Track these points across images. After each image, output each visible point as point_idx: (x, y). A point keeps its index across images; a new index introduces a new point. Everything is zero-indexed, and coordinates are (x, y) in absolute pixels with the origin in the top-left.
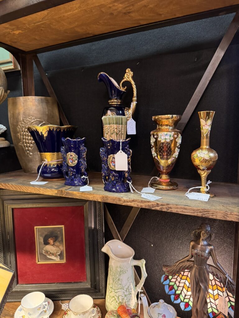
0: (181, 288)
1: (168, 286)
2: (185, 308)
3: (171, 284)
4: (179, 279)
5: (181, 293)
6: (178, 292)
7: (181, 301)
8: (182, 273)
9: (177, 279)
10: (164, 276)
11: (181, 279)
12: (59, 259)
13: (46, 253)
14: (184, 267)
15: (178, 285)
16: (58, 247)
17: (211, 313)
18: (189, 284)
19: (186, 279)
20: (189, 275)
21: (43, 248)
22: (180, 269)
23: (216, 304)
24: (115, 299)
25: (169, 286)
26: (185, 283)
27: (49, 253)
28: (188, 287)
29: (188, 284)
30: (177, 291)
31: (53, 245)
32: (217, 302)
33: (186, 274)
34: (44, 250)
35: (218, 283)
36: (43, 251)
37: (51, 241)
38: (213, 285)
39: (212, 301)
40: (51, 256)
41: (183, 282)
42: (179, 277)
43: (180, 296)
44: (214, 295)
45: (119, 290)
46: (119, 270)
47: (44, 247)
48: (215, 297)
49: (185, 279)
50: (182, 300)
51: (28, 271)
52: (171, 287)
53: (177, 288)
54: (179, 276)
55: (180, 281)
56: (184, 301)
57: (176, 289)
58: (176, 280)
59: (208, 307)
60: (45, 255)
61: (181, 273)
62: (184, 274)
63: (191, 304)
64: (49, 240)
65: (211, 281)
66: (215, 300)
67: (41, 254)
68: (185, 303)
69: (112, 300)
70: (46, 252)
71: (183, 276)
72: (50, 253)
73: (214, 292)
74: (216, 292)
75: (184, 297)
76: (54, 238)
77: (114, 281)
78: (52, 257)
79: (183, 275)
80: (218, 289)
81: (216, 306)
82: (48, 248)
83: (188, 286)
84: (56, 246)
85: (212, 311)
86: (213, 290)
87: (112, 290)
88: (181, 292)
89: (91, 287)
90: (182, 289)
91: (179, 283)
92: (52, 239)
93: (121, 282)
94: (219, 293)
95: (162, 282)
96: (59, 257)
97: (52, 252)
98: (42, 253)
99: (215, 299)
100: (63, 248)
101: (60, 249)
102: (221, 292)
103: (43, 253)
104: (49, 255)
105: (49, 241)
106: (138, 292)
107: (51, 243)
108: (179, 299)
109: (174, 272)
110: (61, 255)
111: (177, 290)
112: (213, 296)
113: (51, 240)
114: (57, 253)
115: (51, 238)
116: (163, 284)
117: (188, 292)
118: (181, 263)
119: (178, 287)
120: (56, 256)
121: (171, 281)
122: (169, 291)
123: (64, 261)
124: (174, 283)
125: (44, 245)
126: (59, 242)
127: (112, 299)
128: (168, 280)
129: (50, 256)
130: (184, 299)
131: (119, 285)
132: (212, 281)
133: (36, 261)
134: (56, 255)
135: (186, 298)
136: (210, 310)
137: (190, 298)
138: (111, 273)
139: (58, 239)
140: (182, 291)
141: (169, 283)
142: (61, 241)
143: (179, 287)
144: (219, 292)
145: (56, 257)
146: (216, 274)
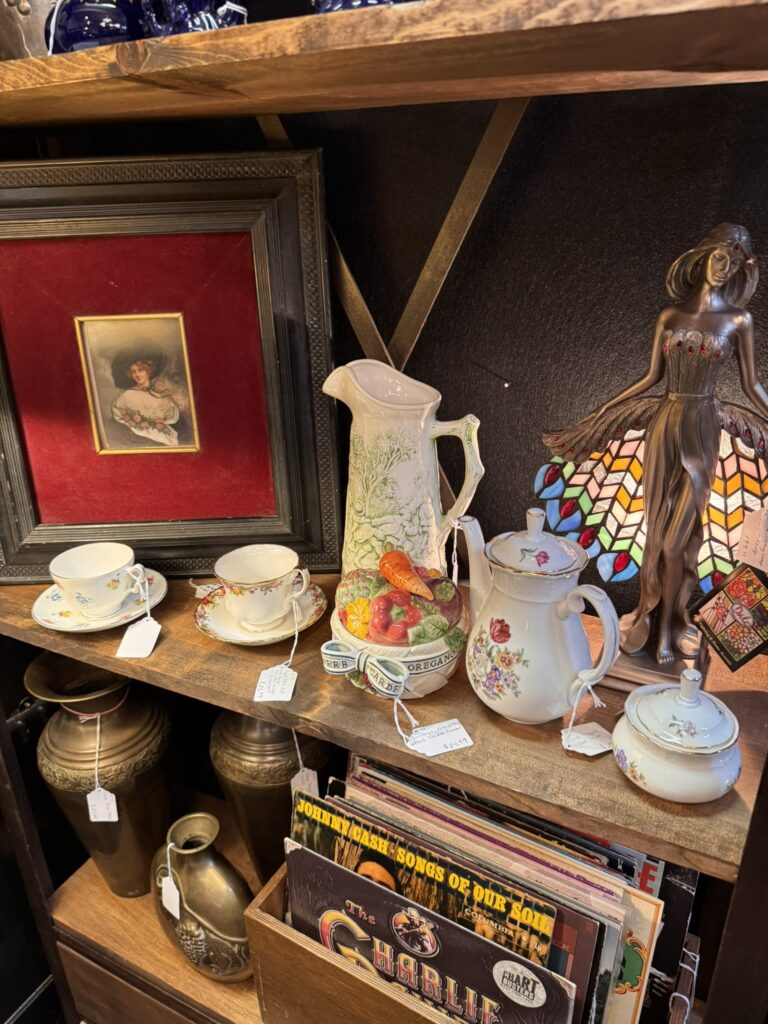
0: (604, 505)
1: (557, 502)
2: (615, 572)
3: (570, 493)
4: (600, 473)
5: (603, 523)
6: (591, 521)
7: (603, 551)
8: (614, 446)
9: (591, 473)
10: (544, 469)
11: (608, 470)
12: (175, 441)
13: (127, 418)
14: (625, 419)
15: (593, 496)
16: (168, 395)
17: (710, 578)
18: (639, 483)
19: (627, 470)
20: (640, 454)
21: (115, 400)
22: (606, 432)
23: (731, 545)
24: (373, 547)
25: (562, 500)
26: (621, 484)
27: (138, 418)
28: (634, 497)
29: (630, 484)
30: (589, 518)
31: (148, 390)
32: (736, 536)
33: (627, 450)
34: (120, 409)
35: (748, 467)
36: (116, 411)
37: (142, 376)
38: (728, 475)
39: (719, 533)
40: (147, 428)
41: (614, 481)
42: (601, 465)
43: (598, 532)
44: (726, 513)
45: (384, 518)
46: (385, 445)
47: (119, 396)
48: (730, 518)
49: (624, 467)
50: (607, 547)
51: (70, 480)
52: (567, 505)
53: (590, 505)
54: (600, 460)
55: (605, 478)
56: (615, 548)
57: (586, 511)
58: (587, 477)
59: (700, 558)
60: (123, 426)
61: (608, 451)
62: (622, 453)
63: (637, 554)
64: (134, 371)
65: (722, 461)
66: (728, 530)
67: (111, 422)
68: (616, 554)
69: (362, 553)
70: (127, 414)
71: (617, 461)
72: (144, 419)
73: (729, 501)
74: (735, 501)
75: (613, 534)
76: (150, 362)
77: (368, 488)
78: (149, 433)
79: (617, 456)
80: (744, 489)
81: (730, 549)
82: (134, 398)
83: (632, 493)
84: (160, 392)
85: (711, 569)
86: (726, 496)
87: (363, 519)
88: (605, 517)
89: (293, 530)
90: (607, 508)
91: (601, 485)
92: (145, 365)
93: (393, 489)
94: (748, 504)
95: (536, 491)
96: (175, 433)
97: (147, 414)
98: (113, 420)
99: (731, 525)
100: (186, 400)
101: (178, 406)
102: (754, 498)
103: (117, 418)
104: (138, 425)
105: (134, 375)
106: (453, 529)
107: (141, 382)
108: (596, 542)
109: (583, 443)
110: (181, 428)
111: (590, 513)
112: (723, 516)
113: (140, 370)
114: (165, 419)
115: (139, 363)
116: (542, 496)
117: (629, 516)
118: (614, 410)
119: (594, 501)
120: (163, 430)
121: (572, 482)
122: (563, 518)
123: (194, 447)
124: (580, 489)
125: (118, 390)
126: (171, 377)
127: (361, 551)
128: (560, 481)
129: (142, 429)
130: (615, 539)
131: (387, 502)
132: (726, 463)
133: (94, 445)
134: (165, 426)
135: (620, 535)
136: (704, 570)
137: (636, 534)
138: (359, 461)
139: (166, 369)
140: (610, 514)
141: (564, 492)
142: (175, 374)
143: (598, 503)
144: (746, 499)
145: (165, 433)
146: (745, 428)
